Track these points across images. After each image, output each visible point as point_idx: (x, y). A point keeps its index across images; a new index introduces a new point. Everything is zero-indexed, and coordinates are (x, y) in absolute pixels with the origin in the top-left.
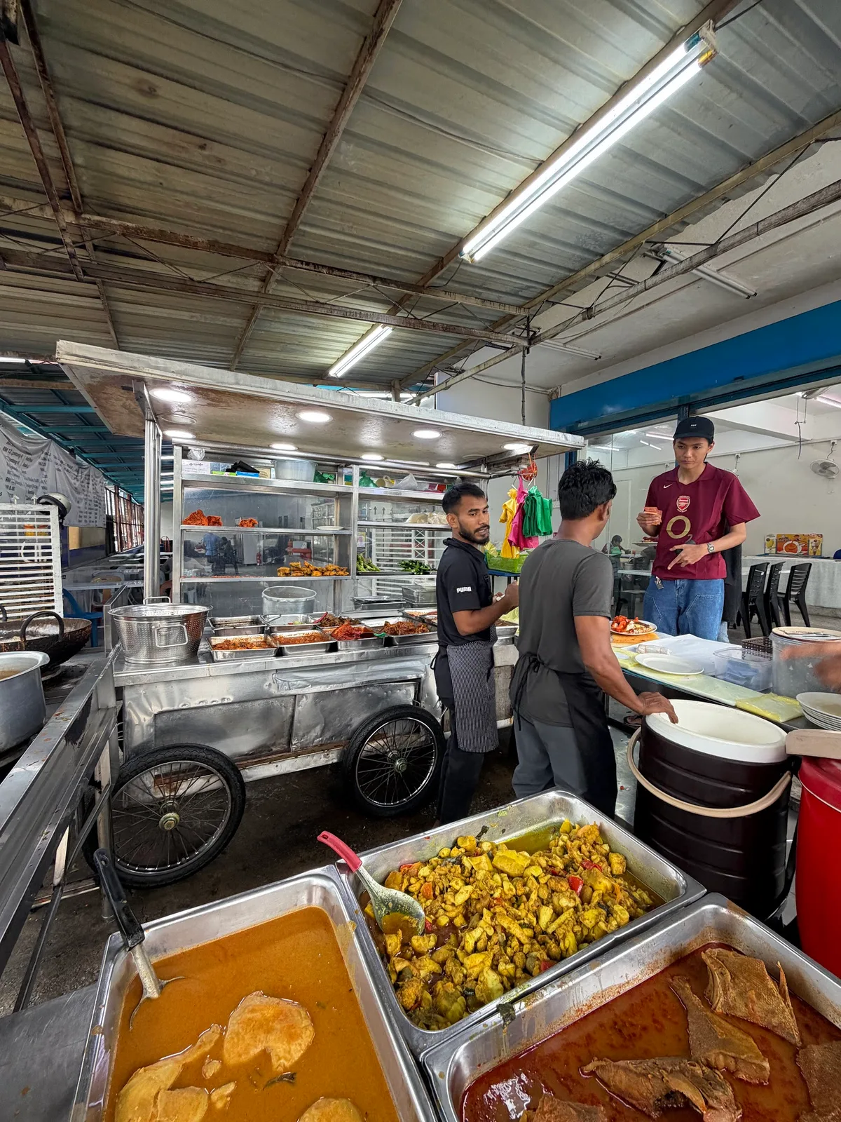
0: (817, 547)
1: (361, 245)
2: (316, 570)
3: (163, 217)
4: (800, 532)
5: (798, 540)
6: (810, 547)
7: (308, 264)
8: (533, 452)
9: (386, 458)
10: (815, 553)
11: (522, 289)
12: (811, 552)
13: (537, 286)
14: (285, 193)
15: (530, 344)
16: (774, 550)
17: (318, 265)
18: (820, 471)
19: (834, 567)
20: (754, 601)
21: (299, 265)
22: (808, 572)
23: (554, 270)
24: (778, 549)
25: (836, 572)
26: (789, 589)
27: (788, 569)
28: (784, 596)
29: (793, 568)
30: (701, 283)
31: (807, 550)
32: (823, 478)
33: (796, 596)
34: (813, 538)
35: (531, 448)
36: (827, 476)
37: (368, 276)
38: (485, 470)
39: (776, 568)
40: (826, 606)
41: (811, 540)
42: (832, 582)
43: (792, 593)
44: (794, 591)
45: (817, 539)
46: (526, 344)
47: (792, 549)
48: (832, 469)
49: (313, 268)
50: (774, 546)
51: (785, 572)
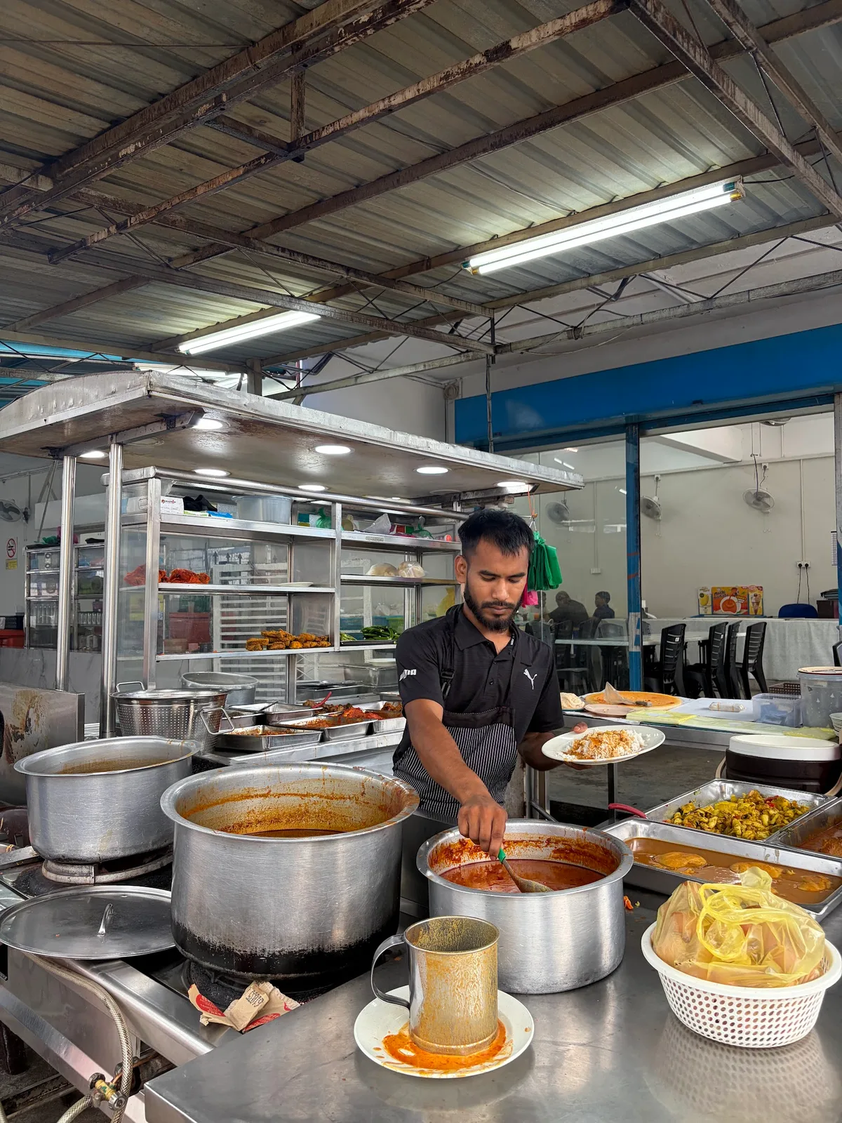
0: (758, 603)
1: (350, 238)
2: (296, 640)
3: (140, 188)
4: (738, 585)
5: (735, 595)
6: (751, 604)
7: (283, 250)
8: (533, 491)
9: (330, 488)
10: (756, 611)
11: (492, 290)
12: (752, 611)
13: (510, 289)
14: (309, 193)
15: (496, 352)
16: (709, 610)
17: (294, 252)
18: (754, 503)
19: (784, 628)
20: (715, 673)
21: (276, 252)
22: (764, 634)
23: (537, 279)
24: (715, 607)
25: (787, 634)
26: (746, 657)
27: (742, 632)
28: (741, 666)
29: (749, 629)
30: (657, 293)
31: (747, 608)
32: (757, 512)
33: (754, 666)
34: (752, 591)
35: (531, 487)
36: (760, 510)
37: (342, 266)
38: (459, 509)
39: (733, 629)
40: (780, 678)
41: (751, 595)
42: (783, 647)
43: (751, 661)
44: (752, 658)
45: (757, 592)
46: (491, 352)
47: (730, 607)
48: (767, 500)
49: (288, 256)
50: (710, 603)
51: (742, 634)
